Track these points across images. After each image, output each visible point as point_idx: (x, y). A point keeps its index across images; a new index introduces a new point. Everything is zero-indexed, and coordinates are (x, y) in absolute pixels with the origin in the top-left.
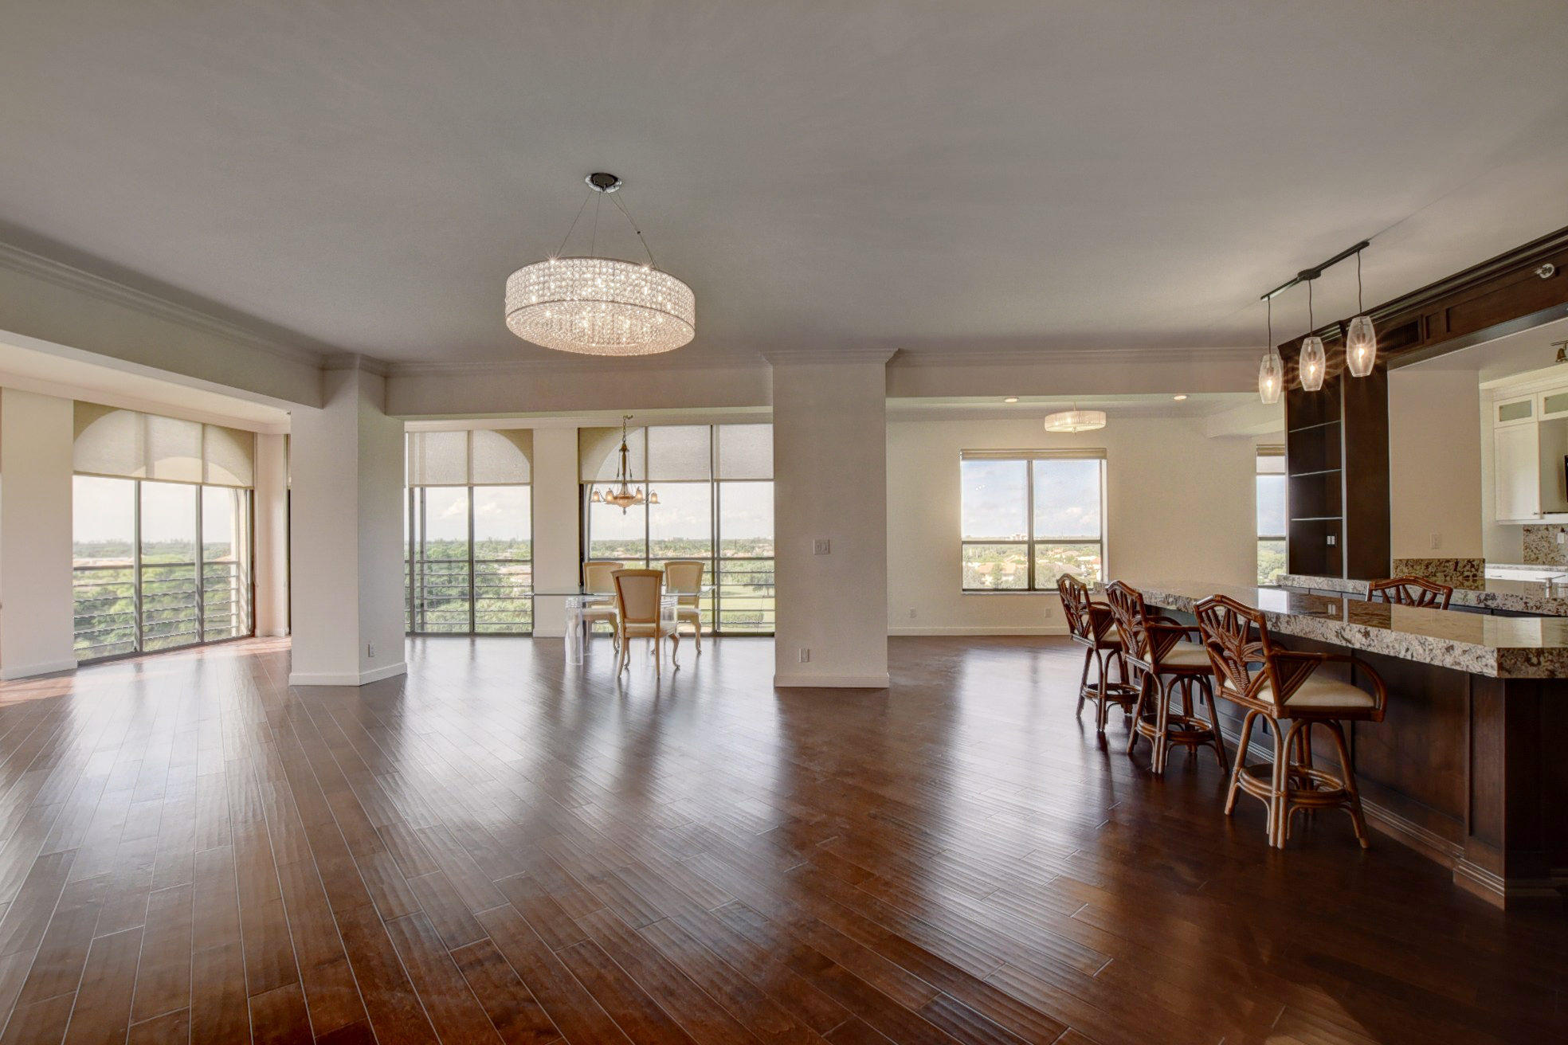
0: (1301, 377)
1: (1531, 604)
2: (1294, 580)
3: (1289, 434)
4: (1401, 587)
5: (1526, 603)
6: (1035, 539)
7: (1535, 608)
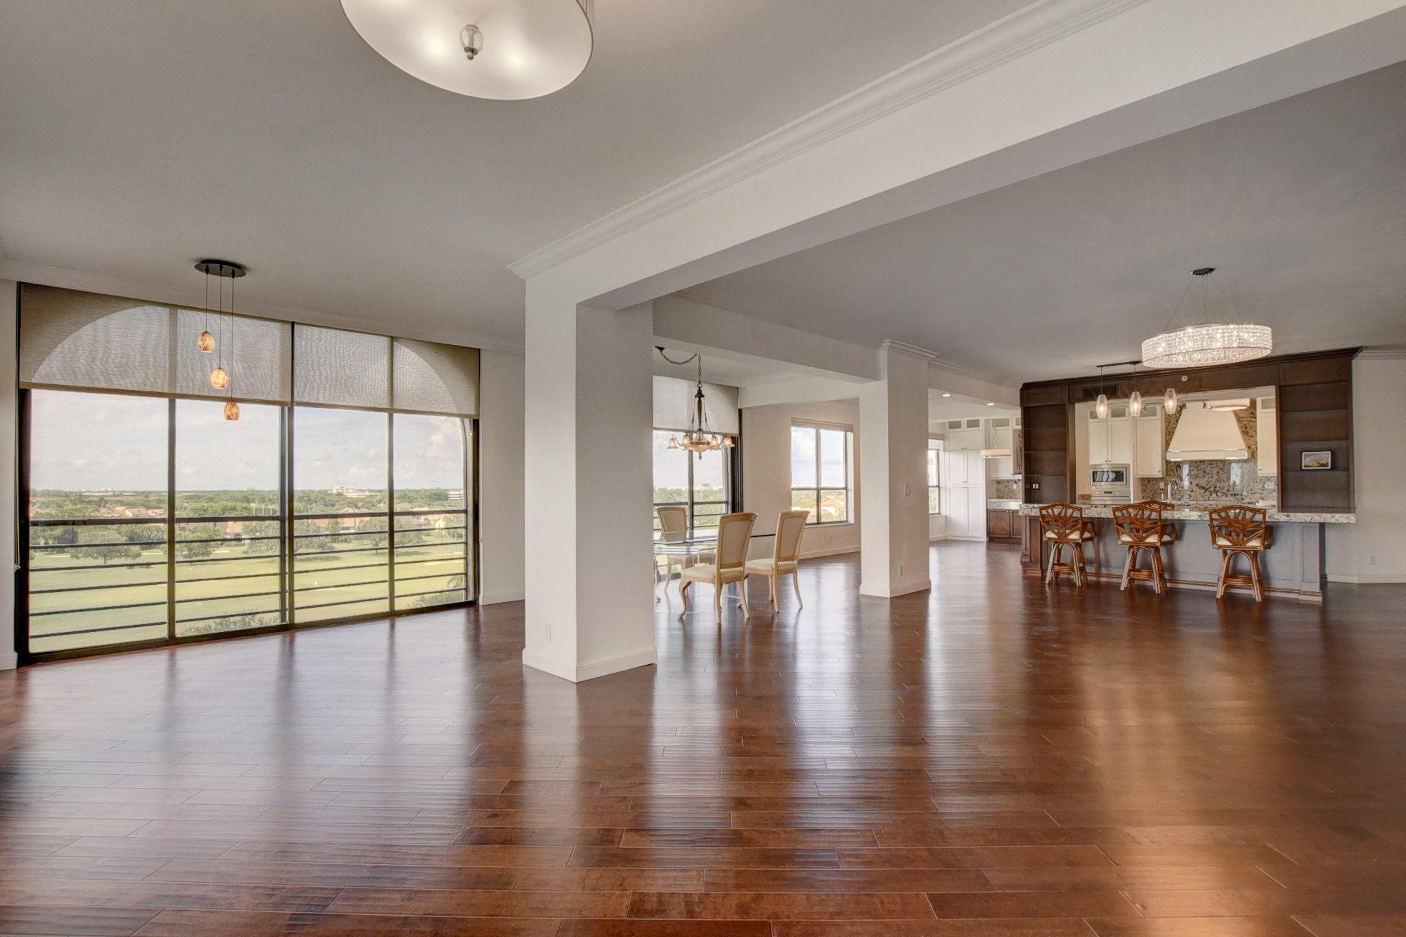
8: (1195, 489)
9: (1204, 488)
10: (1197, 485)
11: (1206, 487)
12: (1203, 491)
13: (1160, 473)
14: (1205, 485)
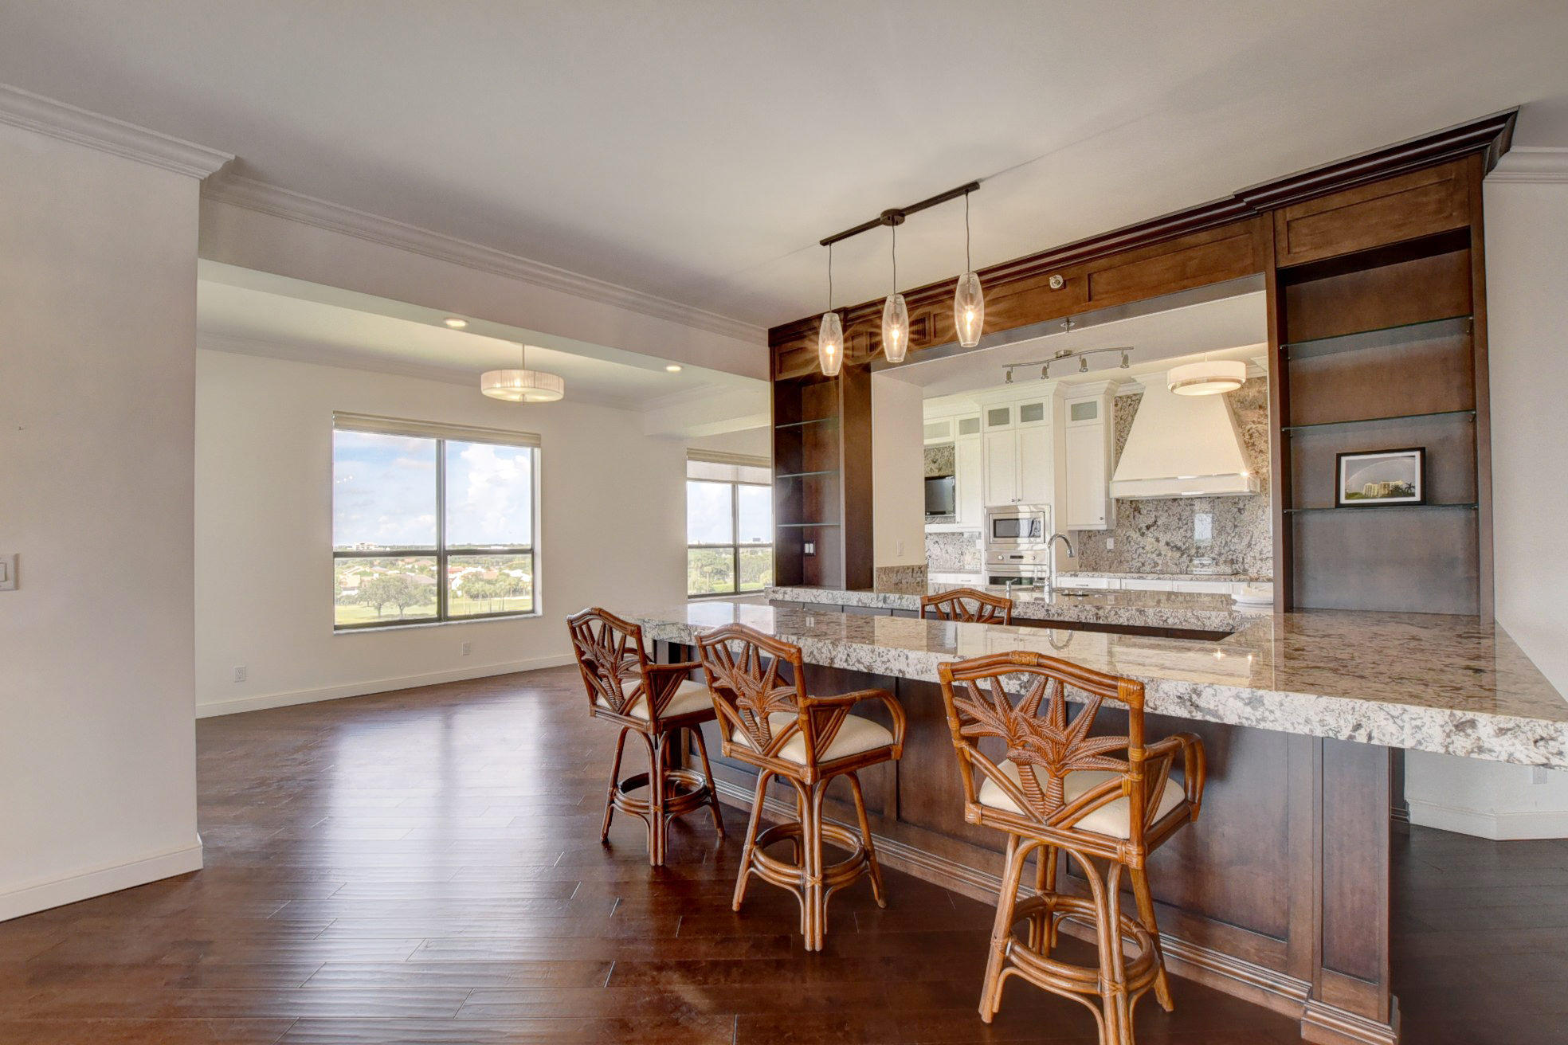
0: (885, 344)
1: (1053, 611)
2: (785, 593)
3: (776, 429)
4: (955, 600)
5: (1047, 610)
6: (447, 549)
7: (1056, 615)
8: (1164, 549)
9: (1179, 549)
10: (1168, 544)
11: (1183, 548)
12: (1178, 555)
13: (1103, 522)
14: (1179, 544)
